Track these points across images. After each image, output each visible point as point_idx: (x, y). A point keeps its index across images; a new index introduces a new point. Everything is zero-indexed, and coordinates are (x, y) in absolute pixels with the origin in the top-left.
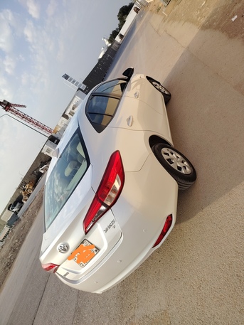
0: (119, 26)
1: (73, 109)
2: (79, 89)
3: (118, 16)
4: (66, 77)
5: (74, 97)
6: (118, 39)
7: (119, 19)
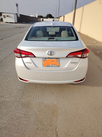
0: (45, 17)
1: (7, 16)
2: (17, 14)
3: (48, 15)
4: (17, 5)
5: (13, 14)
6: (41, 19)
7: (47, 15)
